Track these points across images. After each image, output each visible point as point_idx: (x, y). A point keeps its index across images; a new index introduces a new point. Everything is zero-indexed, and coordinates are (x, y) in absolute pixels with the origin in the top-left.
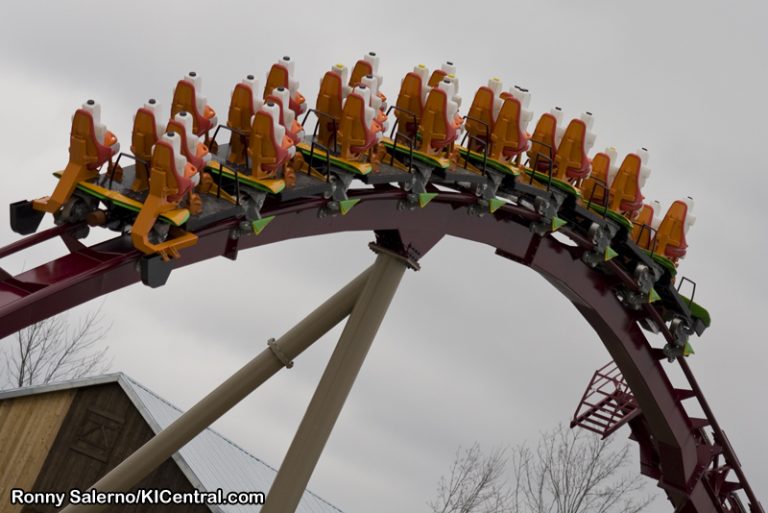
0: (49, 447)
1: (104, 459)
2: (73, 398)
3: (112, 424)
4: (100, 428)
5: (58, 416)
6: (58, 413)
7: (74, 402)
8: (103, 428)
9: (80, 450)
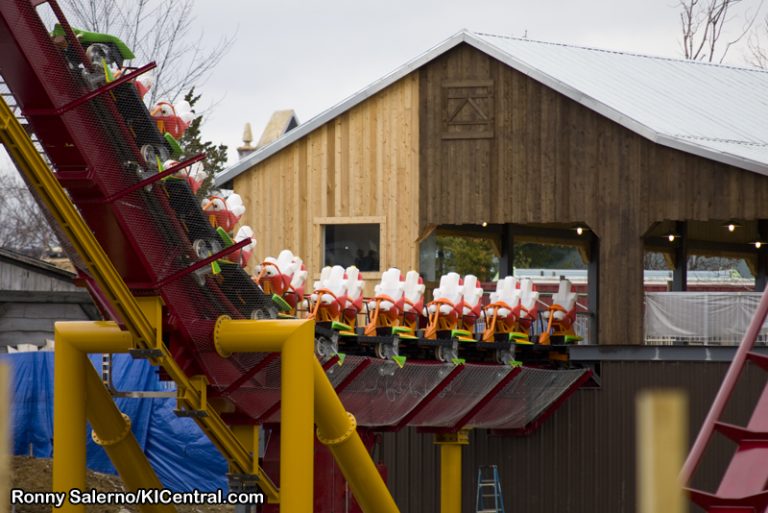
0: (417, 149)
1: (490, 134)
2: (417, 81)
3: (480, 92)
4: (467, 101)
5: (411, 109)
6: (408, 106)
7: (420, 85)
8: (470, 100)
9: (456, 137)
